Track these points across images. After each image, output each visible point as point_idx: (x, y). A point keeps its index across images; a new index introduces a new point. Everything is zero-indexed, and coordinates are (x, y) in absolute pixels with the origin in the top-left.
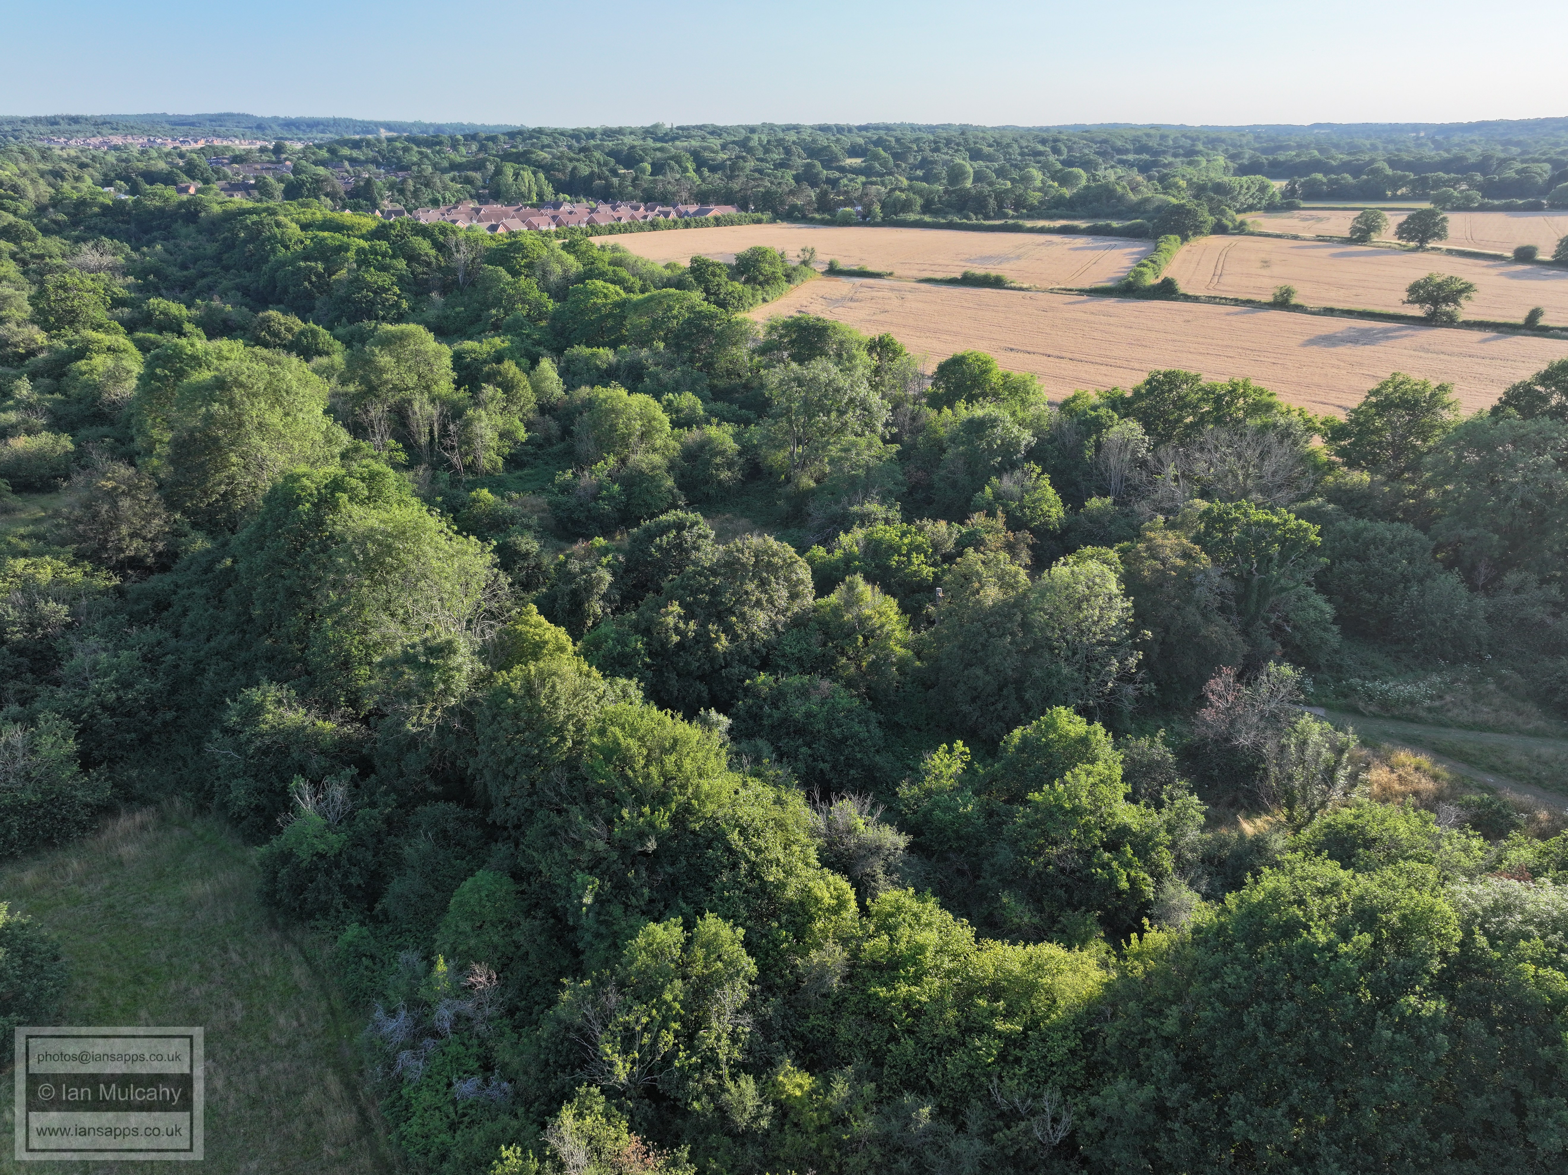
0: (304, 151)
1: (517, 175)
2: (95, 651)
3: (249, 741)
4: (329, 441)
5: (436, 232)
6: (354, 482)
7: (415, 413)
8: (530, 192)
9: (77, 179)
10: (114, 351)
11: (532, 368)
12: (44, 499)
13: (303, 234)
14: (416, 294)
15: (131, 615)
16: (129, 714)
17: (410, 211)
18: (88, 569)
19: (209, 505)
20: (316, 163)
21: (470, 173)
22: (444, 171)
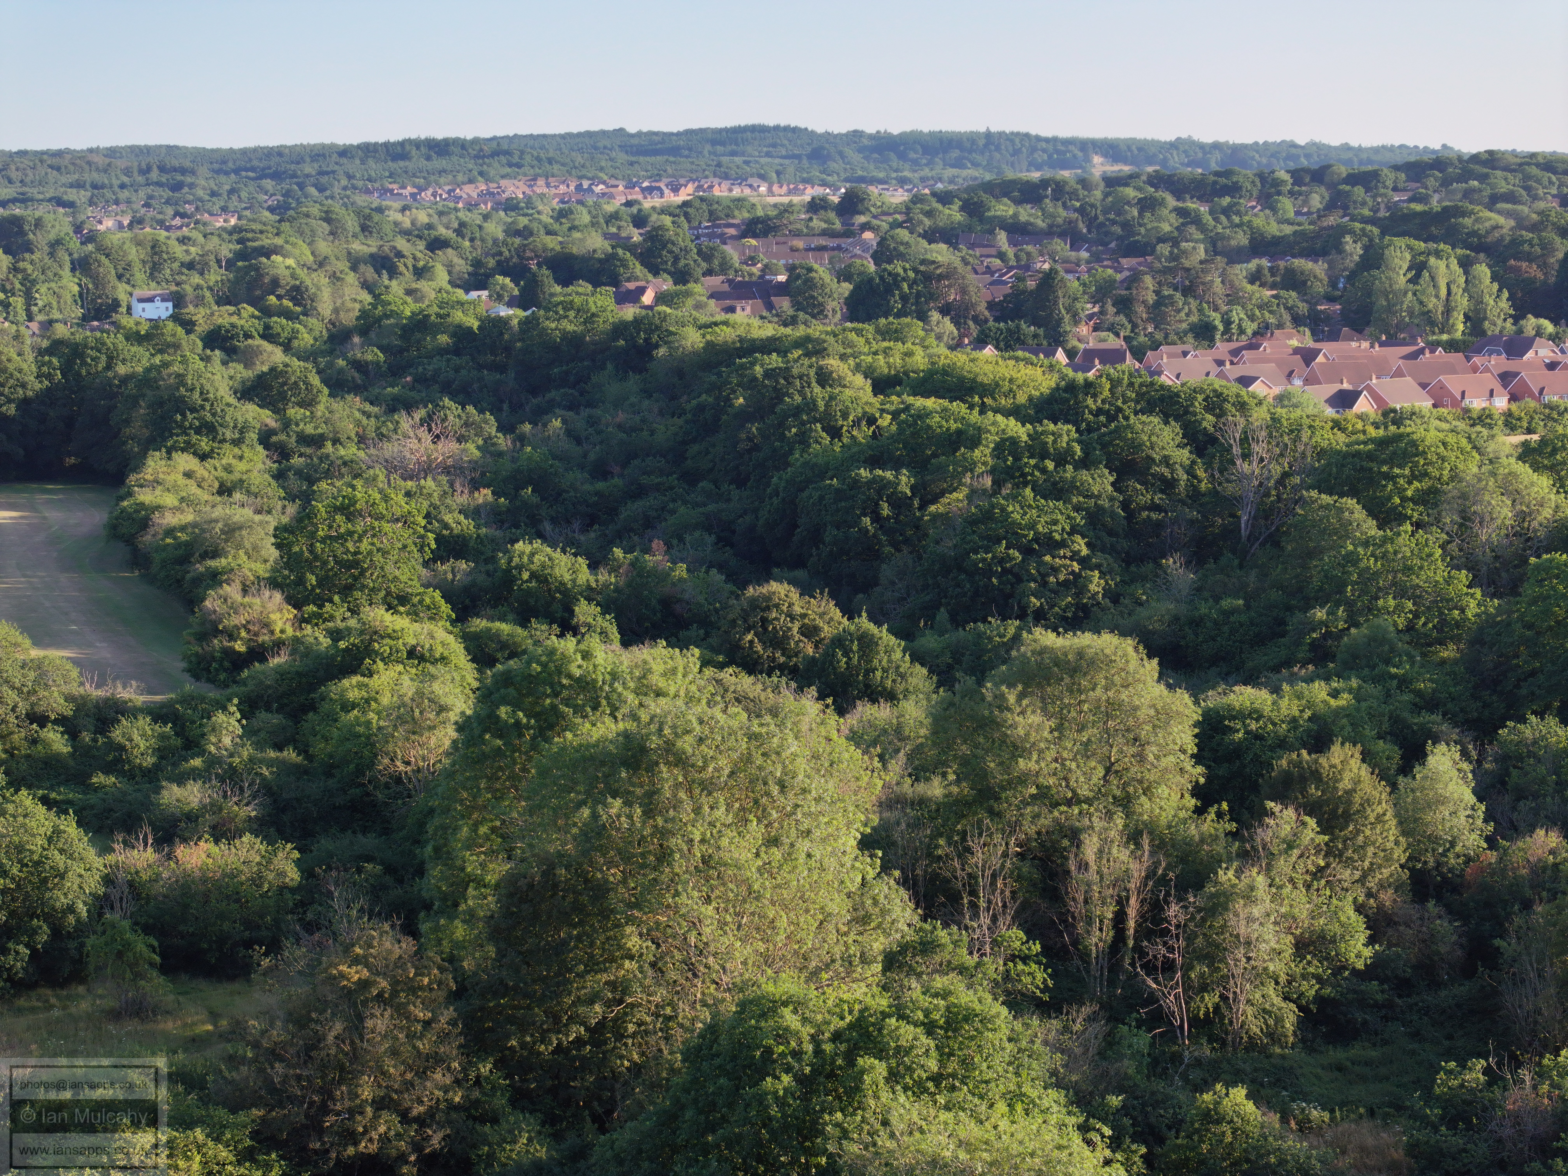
0: (907, 209)
1: (1418, 268)
4: (861, 919)
5: (1198, 405)
6: (907, 1033)
7: (1084, 866)
8: (1448, 311)
9: (420, 273)
10: (422, 659)
11: (1406, 770)
12: (219, 995)
13: (876, 401)
14: (1128, 560)
17: (1139, 354)
19: (559, 1049)
20: (931, 236)
21: (1299, 263)
22: (1236, 256)
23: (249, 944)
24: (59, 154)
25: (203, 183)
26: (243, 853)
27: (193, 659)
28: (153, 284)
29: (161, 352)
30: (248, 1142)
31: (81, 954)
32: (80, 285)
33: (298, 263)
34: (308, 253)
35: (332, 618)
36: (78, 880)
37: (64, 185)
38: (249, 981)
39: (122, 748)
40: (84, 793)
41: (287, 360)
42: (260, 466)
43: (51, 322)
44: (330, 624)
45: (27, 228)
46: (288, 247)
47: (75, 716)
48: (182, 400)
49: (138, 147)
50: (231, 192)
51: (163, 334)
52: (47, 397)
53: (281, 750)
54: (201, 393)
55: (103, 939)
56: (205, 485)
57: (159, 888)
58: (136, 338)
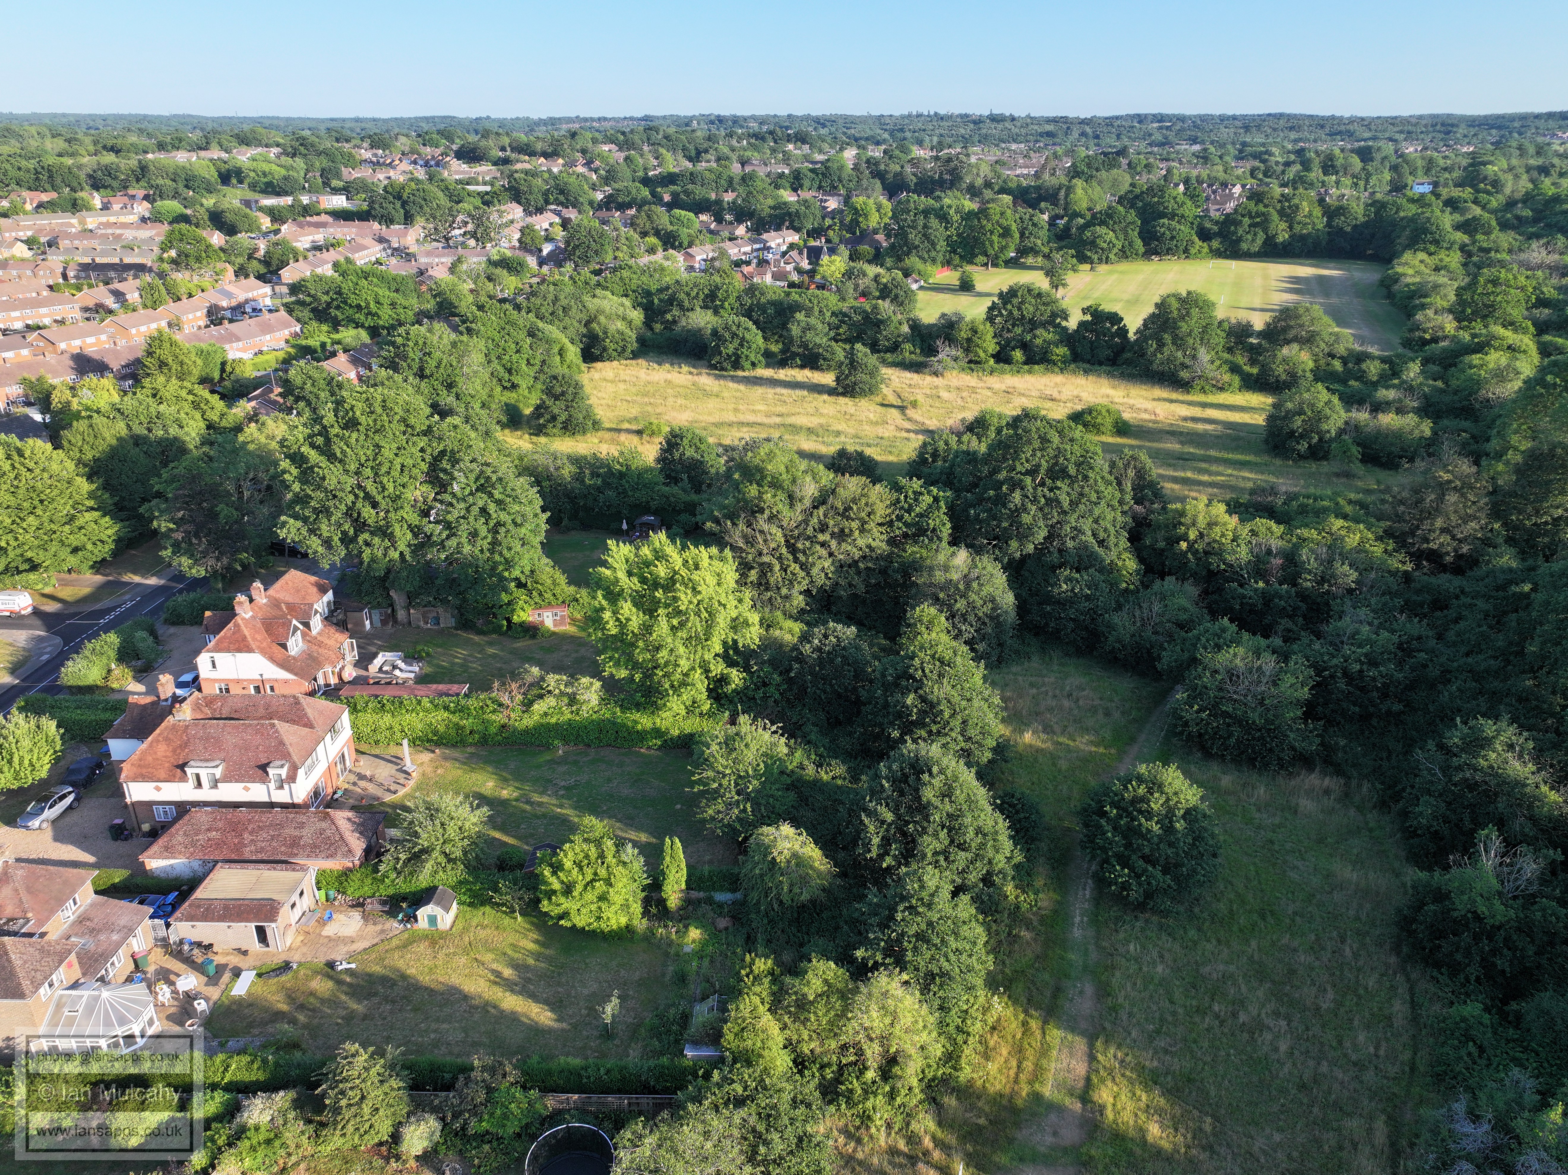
2: (1361, 622)
3: (1459, 768)
12: (1383, 475)
15: (1407, 602)
16: (1362, 689)
18: (1390, 548)
23: (1401, 457)
25: (1462, 130)
26: (1407, 421)
27: (1405, 339)
28: (1426, 177)
29: (1422, 207)
30: (1382, 533)
31: (1329, 450)
32: (1391, 177)
33: (1499, 169)
34: (1506, 164)
35: (1474, 328)
36: (1334, 421)
37: (1394, 132)
38: (1397, 471)
39: (1365, 372)
40: (1344, 387)
41: (1482, 213)
42: (1457, 260)
43: (1374, 192)
44: (1473, 331)
45: (1373, 151)
46: (1496, 161)
47: (1348, 357)
48: (1427, 228)
50: (1474, 135)
51: (1425, 199)
52: (1366, 225)
53: (1436, 381)
54: (1437, 226)
55: (1339, 445)
56: (1429, 266)
57: (1367, 430)
58: (1412, 201)
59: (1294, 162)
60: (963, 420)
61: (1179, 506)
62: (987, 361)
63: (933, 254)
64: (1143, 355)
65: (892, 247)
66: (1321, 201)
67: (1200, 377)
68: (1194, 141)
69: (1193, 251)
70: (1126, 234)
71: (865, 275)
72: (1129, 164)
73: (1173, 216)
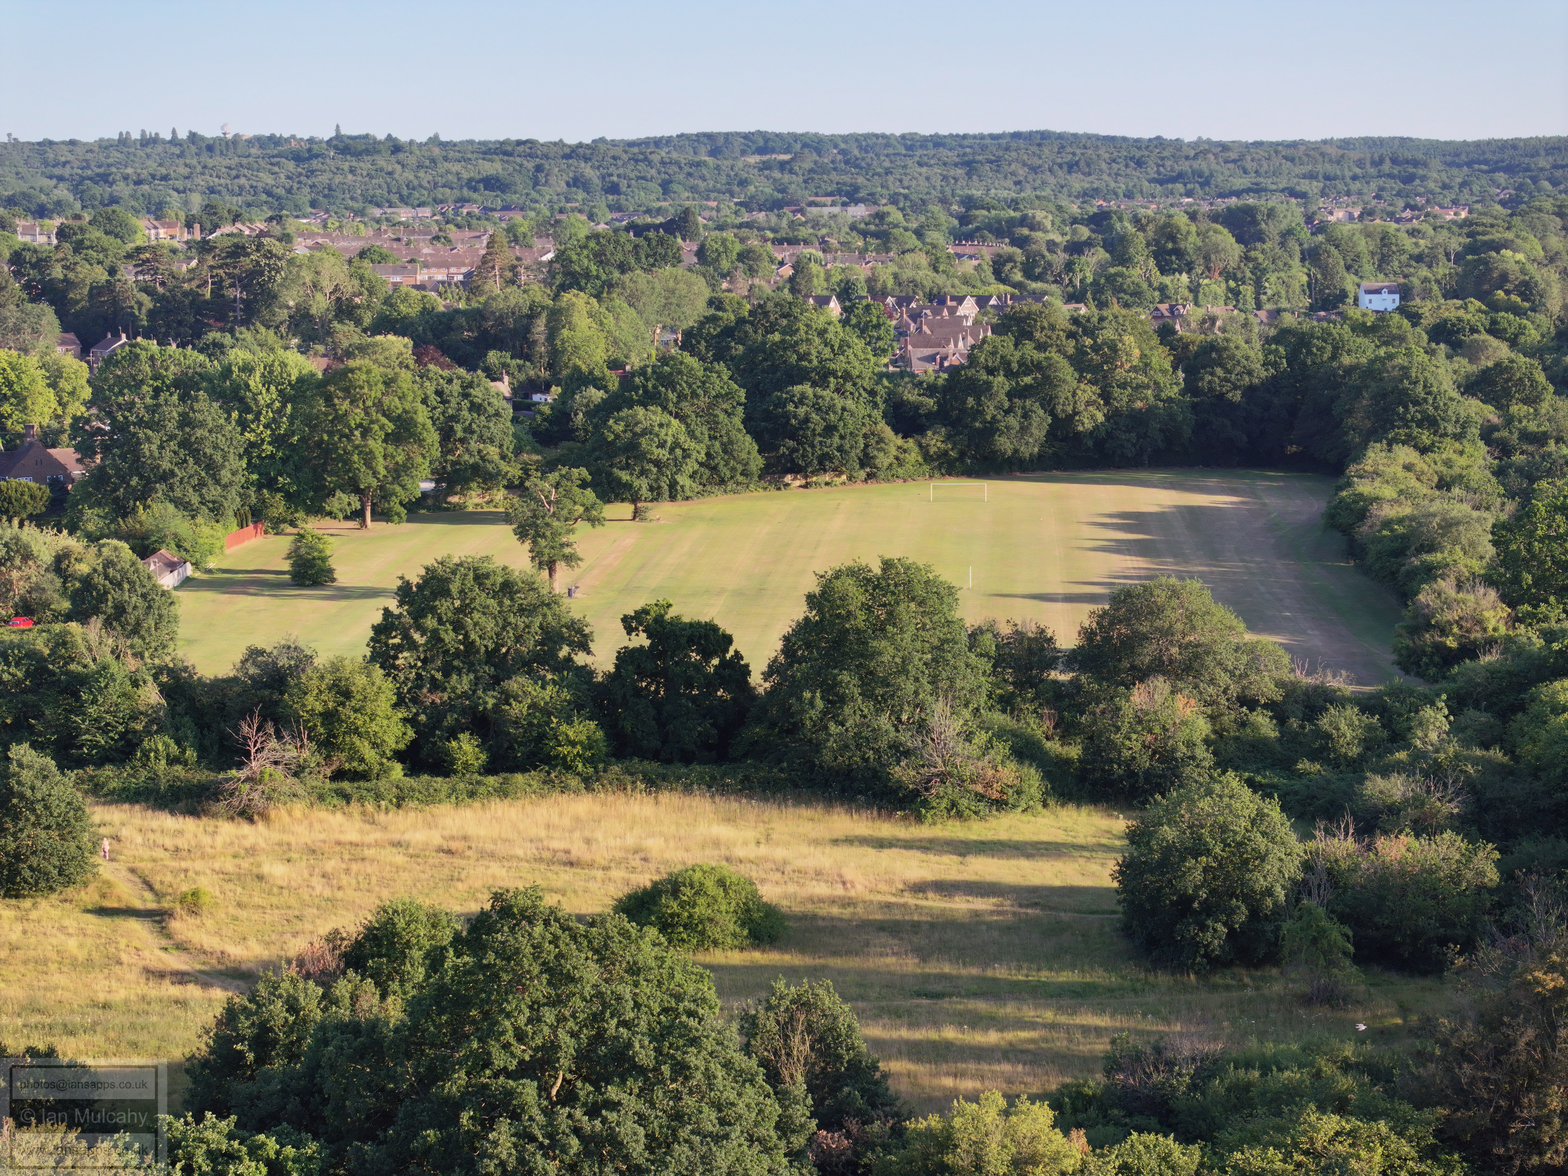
23: (1443, 941)
24: (1294, 145)
25: (1435, 175)
26: (1443, 850)
27: (1404, 652)
28: (1381, 276)
29: (1386, 344)
30: (1431, 1140)
31: (1277, 938)
32: (1309, 275)
33: (1528, 259)
34: (1539, 248)
35: (1546, 619)
36: (1278, 864)
37: (1297, 176)
38: (1441, 978)
39: (1328, 736)
40: (1289, 778)
41: (1513, 355)
42: (1481, 462)
43: (1279, 311)
44: (1545, 625)
45: (1259, 217)
46: (1519, 241)
47: (1284, 702)
48: (1405, 392)
49: (1372, 139)
50: (1463, 184)
51: (1388, 326)
52: (1273, 385)
53: (1487, 748)
54: (1425, 386)
55: (1298, 925)
56: (1424, 478)
57: (1357, 879)
58: (1362, 329)
59: (1089, 244)
60: (333, 937)
61: (934, 1122)
62: (385, 771)
63: (213, 492)
64: (795, 728)
65: (99, 478)
66: (1165, 333)
67: (943, 777)
68: (852, 196)
69: (883, 460)
70: (713, 425)
71: (27, 556)
72: (701, 253)
73: (822, 377)
